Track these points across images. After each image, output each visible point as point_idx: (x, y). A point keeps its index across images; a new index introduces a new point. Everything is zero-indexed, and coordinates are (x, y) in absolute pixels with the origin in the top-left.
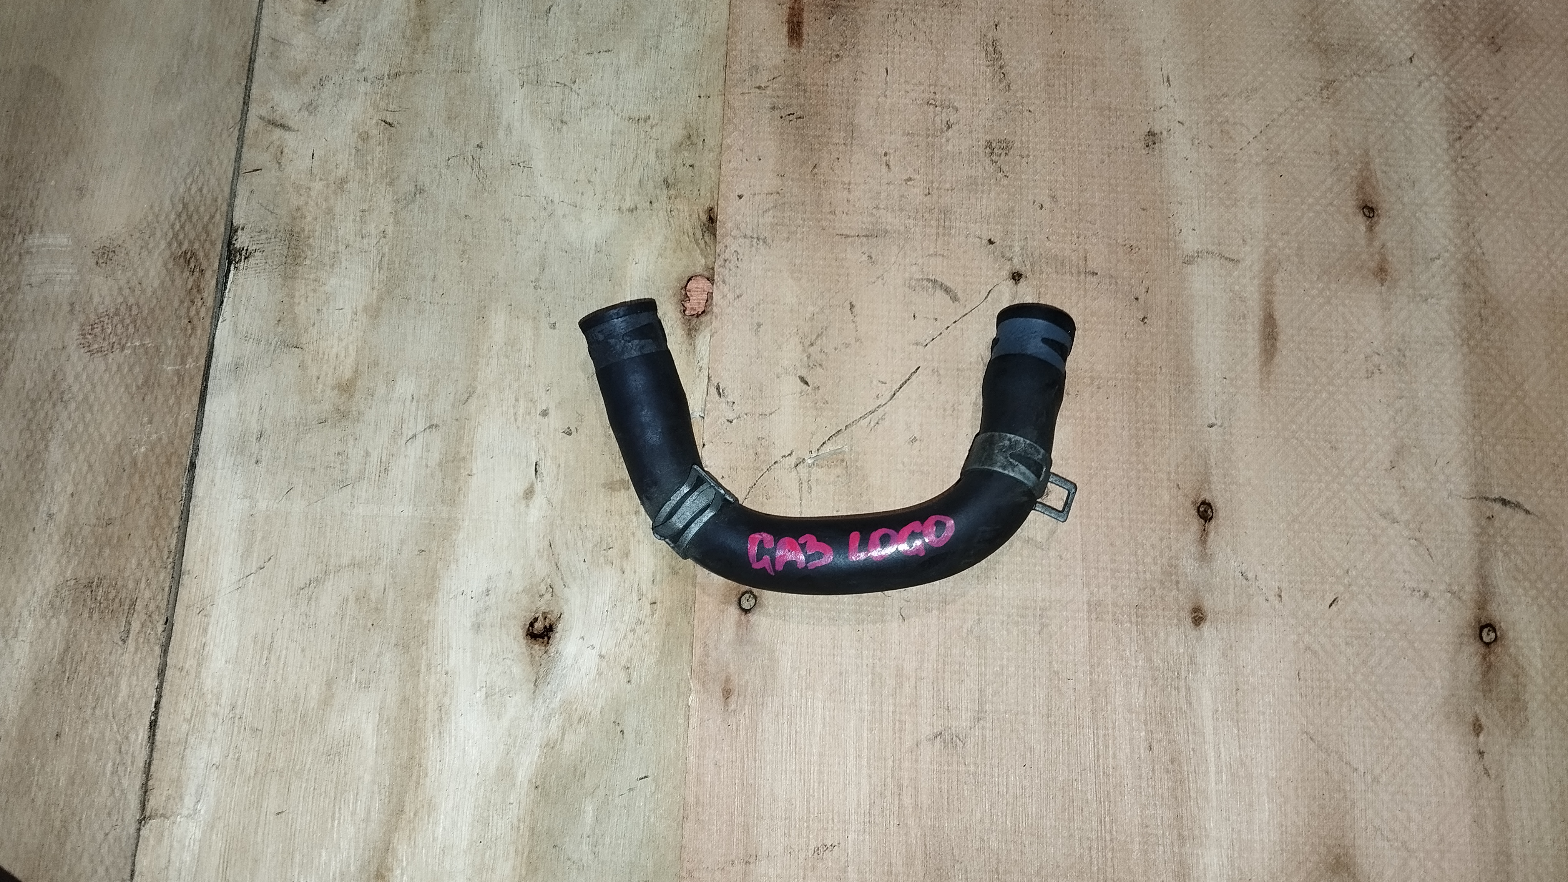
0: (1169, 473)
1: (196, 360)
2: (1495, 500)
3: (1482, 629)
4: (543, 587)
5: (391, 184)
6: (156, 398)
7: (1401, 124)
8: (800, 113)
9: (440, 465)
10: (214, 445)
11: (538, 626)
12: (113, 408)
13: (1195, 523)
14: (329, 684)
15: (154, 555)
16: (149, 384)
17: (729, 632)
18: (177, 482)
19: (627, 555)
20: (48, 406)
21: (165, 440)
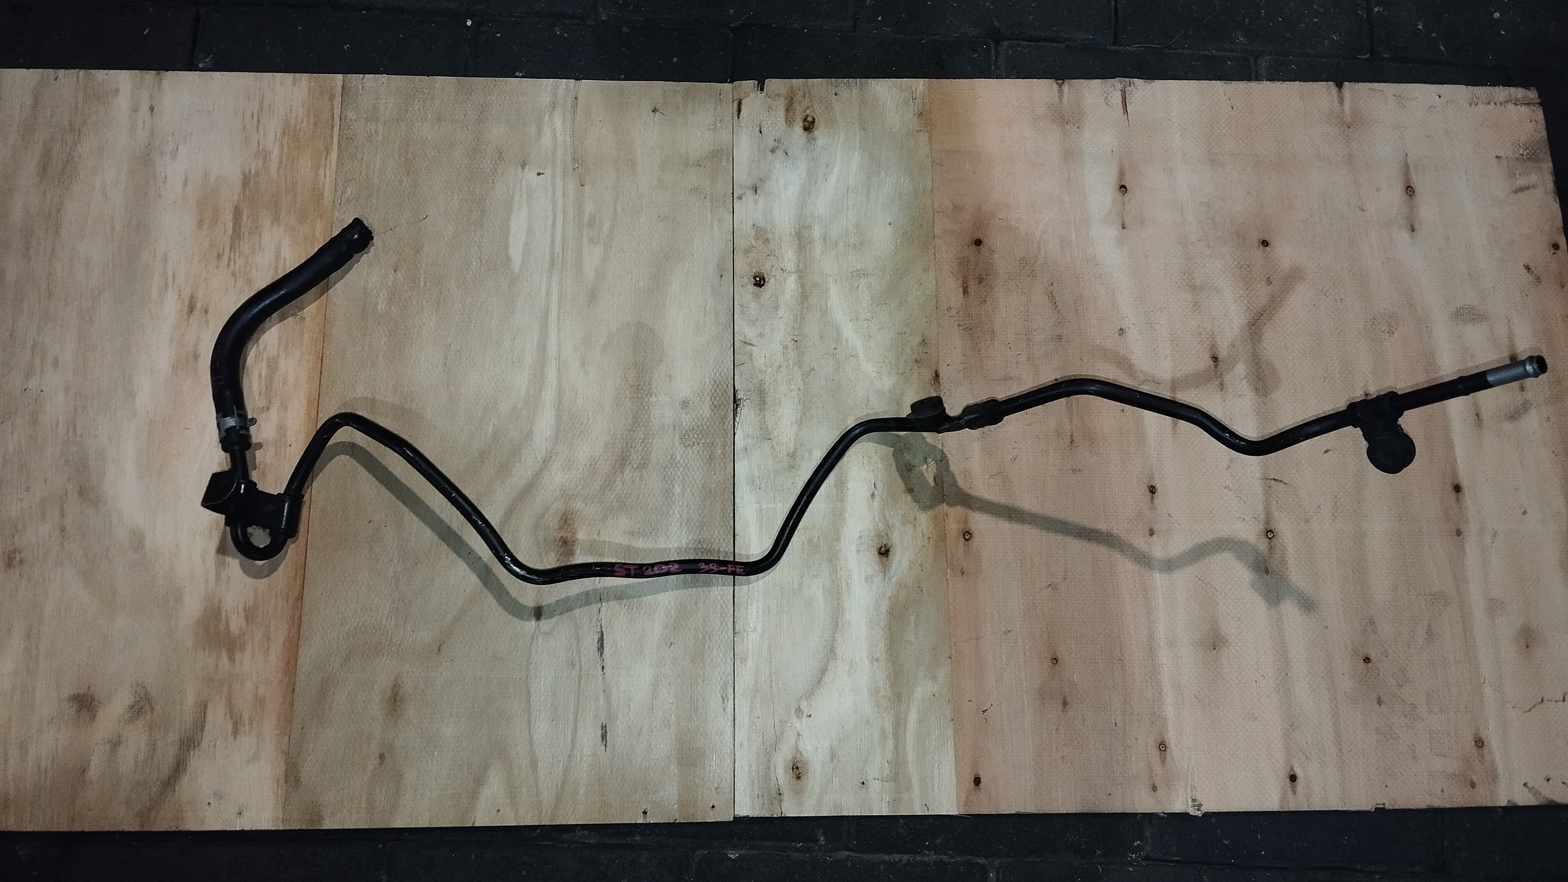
0: (1137, 475)
1: (730, 447)
2: (1272, 479)
3: (1267, 532)
4: (883, 534)
5: (800, 367)
6: (715, 464)
7: (1228, 320)
8: (970, 327)
9: (834, 486)
10: (741, 482)
11: (883, 549)
12: (698, 469)
13: (1148, 495)
14: (802, 577)
15: (725, 528)
16: (711, 458)
17: (961, 550)
18: (729, 498)
19: (916, 519)
20: (671, 470)
21: (722, 482)
